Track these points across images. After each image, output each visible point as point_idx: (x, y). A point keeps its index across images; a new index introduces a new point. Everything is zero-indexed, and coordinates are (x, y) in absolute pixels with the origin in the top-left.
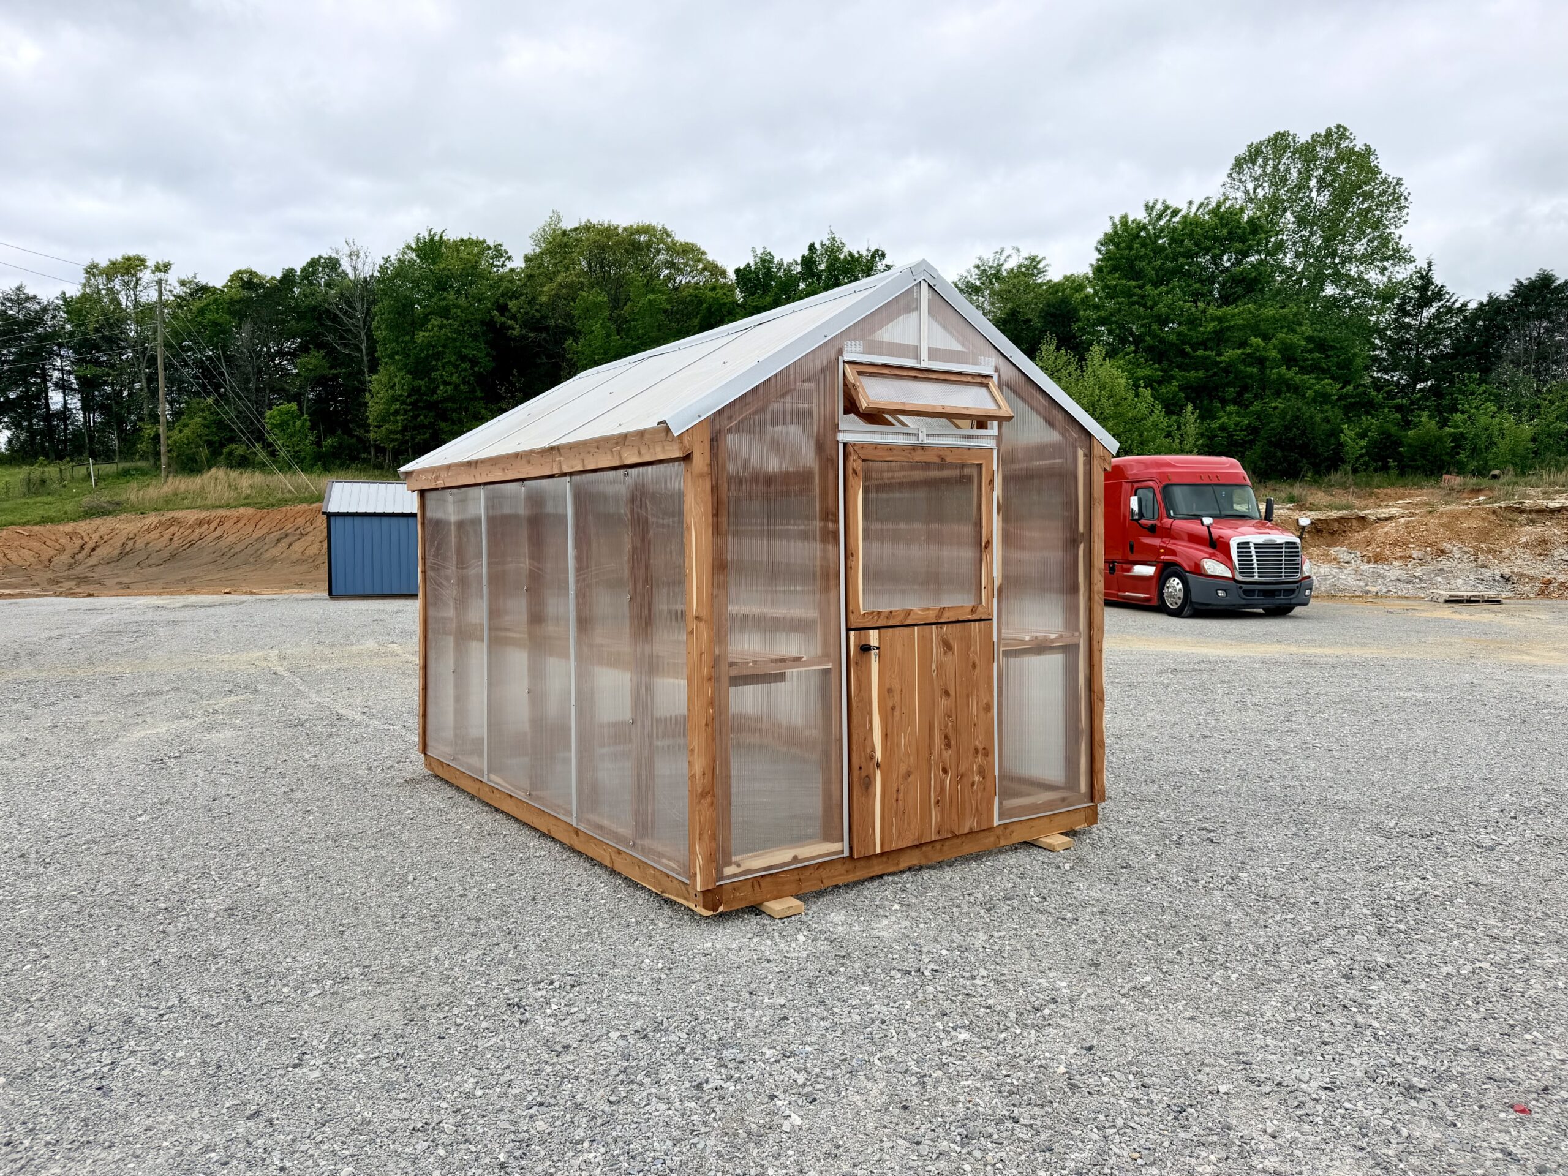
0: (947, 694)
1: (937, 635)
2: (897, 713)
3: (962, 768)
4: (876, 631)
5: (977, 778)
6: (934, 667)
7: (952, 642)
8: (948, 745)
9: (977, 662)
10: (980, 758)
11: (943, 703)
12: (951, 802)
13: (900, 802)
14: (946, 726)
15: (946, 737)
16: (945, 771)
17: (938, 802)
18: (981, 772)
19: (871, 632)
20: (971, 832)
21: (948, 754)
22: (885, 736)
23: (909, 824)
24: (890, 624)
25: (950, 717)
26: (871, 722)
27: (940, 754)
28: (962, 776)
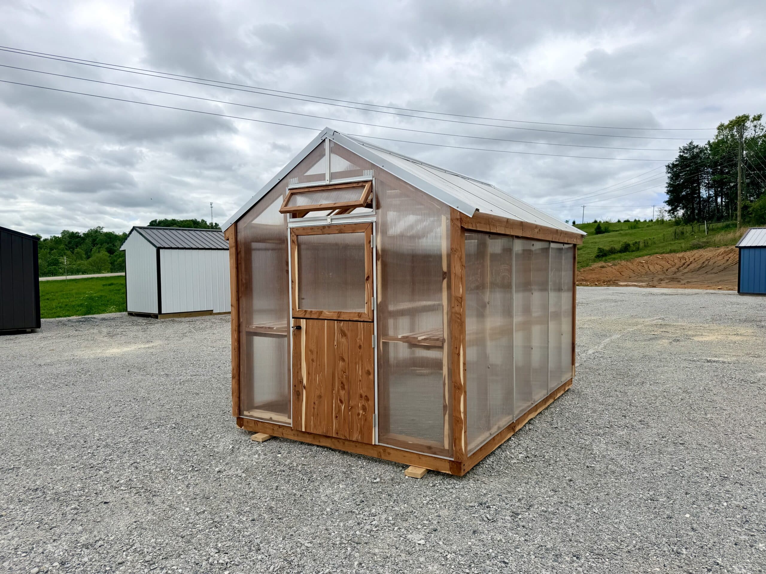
0: (343, 360)
1: (338, 327)
2: (315, 364)
3: (352, 403)
4: (304, 320)
5: (361, 412)
6: (335, 343)
7: (346, 332)
8: (343, 388)
9: (362, 345)
10: (363, 402)
11: (341, 364)
12: (344, 419)
13: (316, 410)
14: (342, 377)
15: (342, 383)
16: (341, 402)
17: (337, 417)
18: (364, 408)
19: (302, 320)
20: (357, 442)
21: (342, 393)
22: (308, 374)
23: (320, 422)
24: (312, 317)
25: (344, 372)
26: (301, 365)
27: (338, 391)
28: (352, 407)
